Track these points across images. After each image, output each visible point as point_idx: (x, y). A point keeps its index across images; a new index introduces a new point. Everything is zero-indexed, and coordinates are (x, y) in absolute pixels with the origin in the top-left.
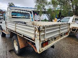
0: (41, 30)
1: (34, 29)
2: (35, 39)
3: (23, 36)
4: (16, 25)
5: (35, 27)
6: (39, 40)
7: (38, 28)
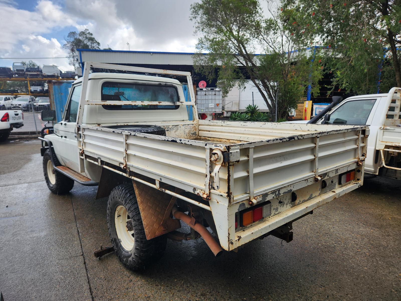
0: (233, 159)
1: (205, 155)
2: (209, 196)
3: (162, 185)
4: (130, 141)
5: (211, 150)
6: (227, 200)
7: (223, 152)
